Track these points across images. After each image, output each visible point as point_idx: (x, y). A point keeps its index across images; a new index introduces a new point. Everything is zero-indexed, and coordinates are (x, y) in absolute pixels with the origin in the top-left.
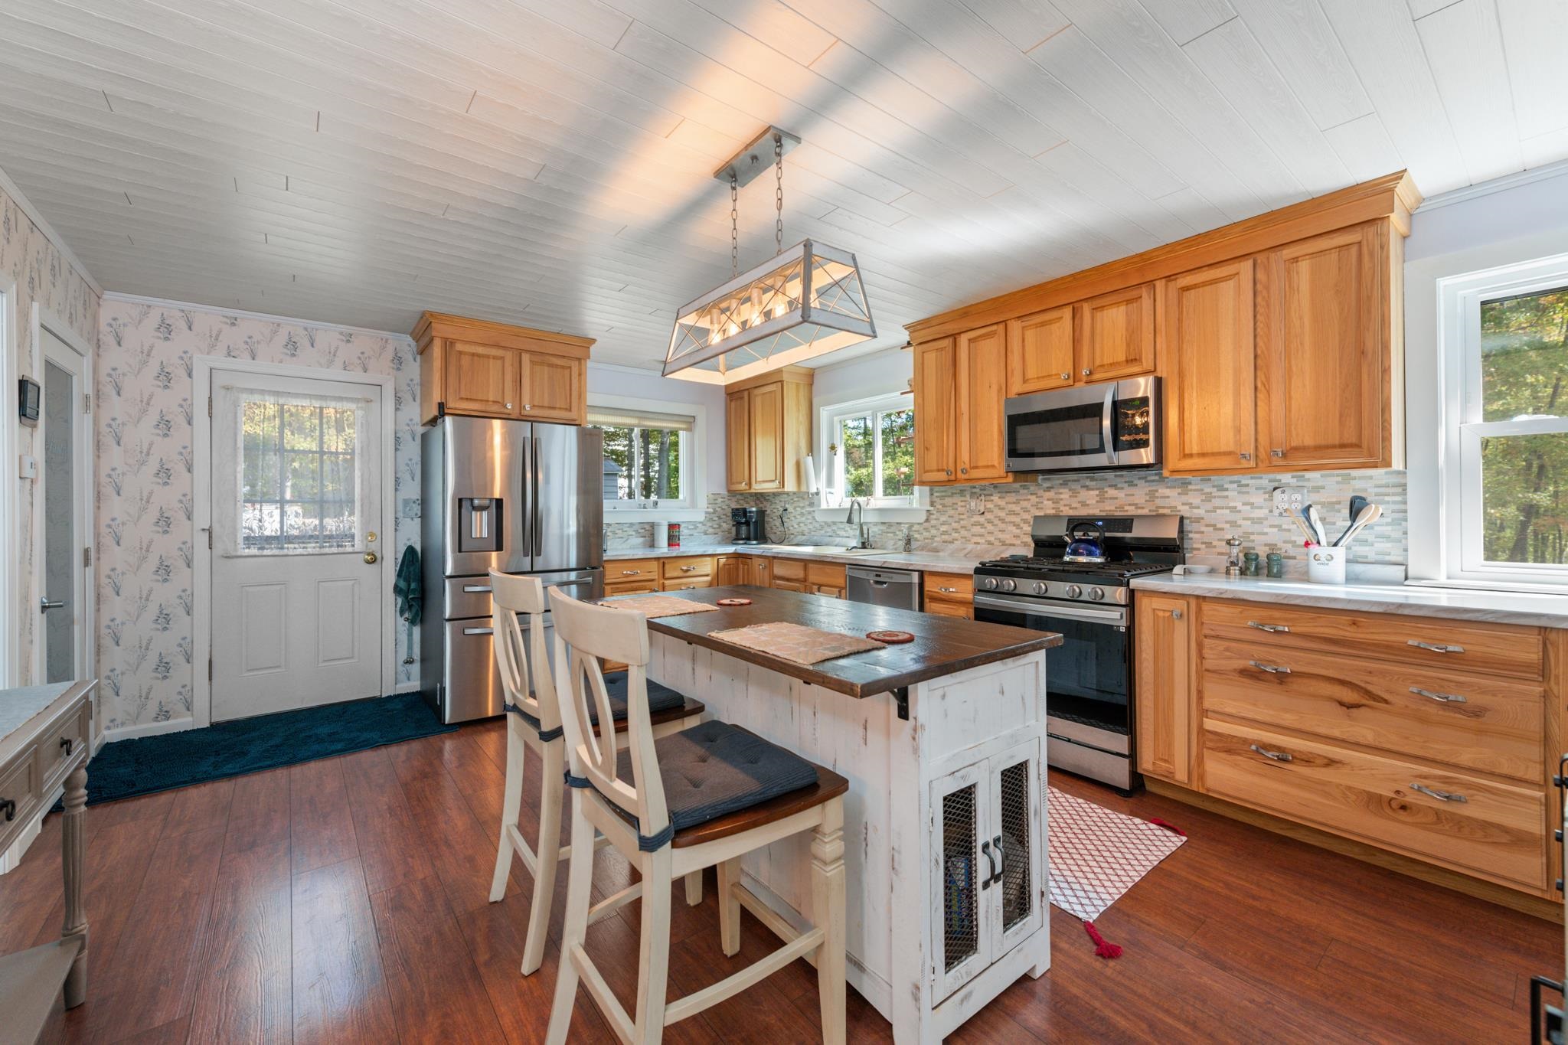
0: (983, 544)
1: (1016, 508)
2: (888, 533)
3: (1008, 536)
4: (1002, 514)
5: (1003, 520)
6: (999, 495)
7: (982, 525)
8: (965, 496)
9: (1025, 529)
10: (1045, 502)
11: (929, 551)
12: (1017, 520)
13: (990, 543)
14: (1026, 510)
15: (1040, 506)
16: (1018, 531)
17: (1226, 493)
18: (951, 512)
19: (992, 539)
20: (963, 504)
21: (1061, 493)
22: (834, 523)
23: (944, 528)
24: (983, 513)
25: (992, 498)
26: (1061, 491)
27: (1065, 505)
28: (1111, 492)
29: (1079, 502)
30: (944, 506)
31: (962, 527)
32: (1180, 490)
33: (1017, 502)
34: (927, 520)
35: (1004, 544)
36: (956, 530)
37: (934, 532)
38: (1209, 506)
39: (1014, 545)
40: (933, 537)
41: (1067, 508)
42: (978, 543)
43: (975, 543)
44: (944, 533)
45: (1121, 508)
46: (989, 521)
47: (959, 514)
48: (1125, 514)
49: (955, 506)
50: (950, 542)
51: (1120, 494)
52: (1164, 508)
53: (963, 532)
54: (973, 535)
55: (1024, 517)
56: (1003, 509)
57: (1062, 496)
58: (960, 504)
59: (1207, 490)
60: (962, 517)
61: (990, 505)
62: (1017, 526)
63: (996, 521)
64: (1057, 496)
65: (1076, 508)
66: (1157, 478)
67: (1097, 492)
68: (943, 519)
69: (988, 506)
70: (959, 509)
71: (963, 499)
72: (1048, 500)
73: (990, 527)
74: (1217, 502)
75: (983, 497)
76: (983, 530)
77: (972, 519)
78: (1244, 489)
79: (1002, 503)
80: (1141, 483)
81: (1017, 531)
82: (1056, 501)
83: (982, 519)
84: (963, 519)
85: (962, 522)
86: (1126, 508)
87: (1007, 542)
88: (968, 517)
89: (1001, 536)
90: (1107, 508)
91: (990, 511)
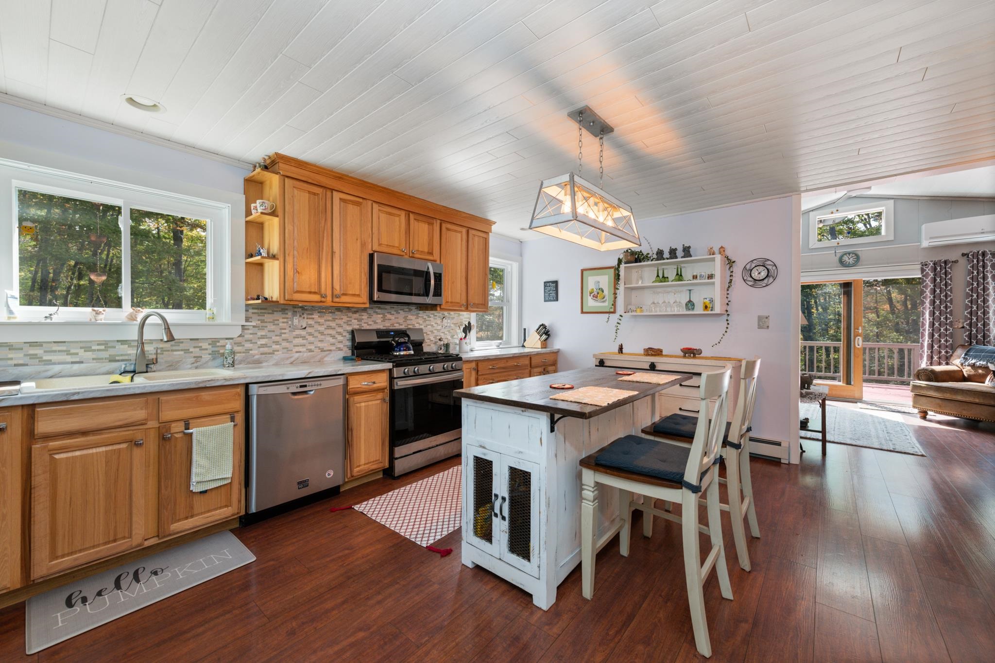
0: (303, 352)
1: (333, 324)
2: (172, 351)
3: (326, 345)
4: (322, 328)
5: (322, 333)
6: (319, 314)
7: (304, 338)
8: (287, 314)
9: (338, 338)
10: (353, 321)
11: (249, 363)
12: (333, 332)
13: (310, 351)
14: (340, 326)
15: (349, 323)
16: (334, 340)
17: (430, 319)
18: (272, 327)
19: (312, 347)
20: (285, 320)
21: (363, 315)
22: (33, 344)
23: (263, 341)
24: (305, 328)
25: (313, 316)
26: (363, 314)
27: (365, 323)
28: (389, 316)
29: (373, 321)
30: (263, 321)
31: (283, 340)
32: (415, 317)
33: (334, 320)
34: (240, 336)
35: (323, 350)
36: (277, 343)
37: (248, 345)
38: (425, 324)
39: (330, 350)
40: (248, 351)
41: (366, 324)
42: (300, 352)
43: (297, 352)
44: (263, 346)
45: (393, 325)
46: (310, 334)
47: (281, 329)
48: (394, 328)
49: (276, 322)
50: (269, 354)
51: (392, 317)
52: (410, 325)
53: (285, 344)
54: (294, 346)
55: (339, 331)
56: (323, 325)
57: (363, 317)
58: (281, 320)
59: (425, 317)
60: (283, 331)
61: (311, 322)
62: (333, 337)
63: (316, 334)
64: (360, 317)
65: (371, 325)
66: (407, 310)
67: (382, 316)
68: (260, 333)
69: (309, 323)
70: (280, 324)
71: (284, 316)
72: (355, 319)
73: (311, 339)
74: (428, 322)
75: (305, 316)
76: (305, 341)
77: (294, 333)
78: (435, 317)
79: (322, 320)
80: (401, 312)
81: (332, 340)
82: (360, 320)
83: (303, 333)
84: (285, 333)
85: (283, 335)
86: (395, 325)
87: (325, 349)
88: (290, 331)
89: (320, 345)
90: (387, 325)
91: (311, 326)
